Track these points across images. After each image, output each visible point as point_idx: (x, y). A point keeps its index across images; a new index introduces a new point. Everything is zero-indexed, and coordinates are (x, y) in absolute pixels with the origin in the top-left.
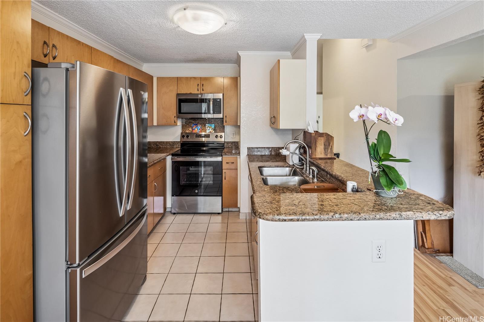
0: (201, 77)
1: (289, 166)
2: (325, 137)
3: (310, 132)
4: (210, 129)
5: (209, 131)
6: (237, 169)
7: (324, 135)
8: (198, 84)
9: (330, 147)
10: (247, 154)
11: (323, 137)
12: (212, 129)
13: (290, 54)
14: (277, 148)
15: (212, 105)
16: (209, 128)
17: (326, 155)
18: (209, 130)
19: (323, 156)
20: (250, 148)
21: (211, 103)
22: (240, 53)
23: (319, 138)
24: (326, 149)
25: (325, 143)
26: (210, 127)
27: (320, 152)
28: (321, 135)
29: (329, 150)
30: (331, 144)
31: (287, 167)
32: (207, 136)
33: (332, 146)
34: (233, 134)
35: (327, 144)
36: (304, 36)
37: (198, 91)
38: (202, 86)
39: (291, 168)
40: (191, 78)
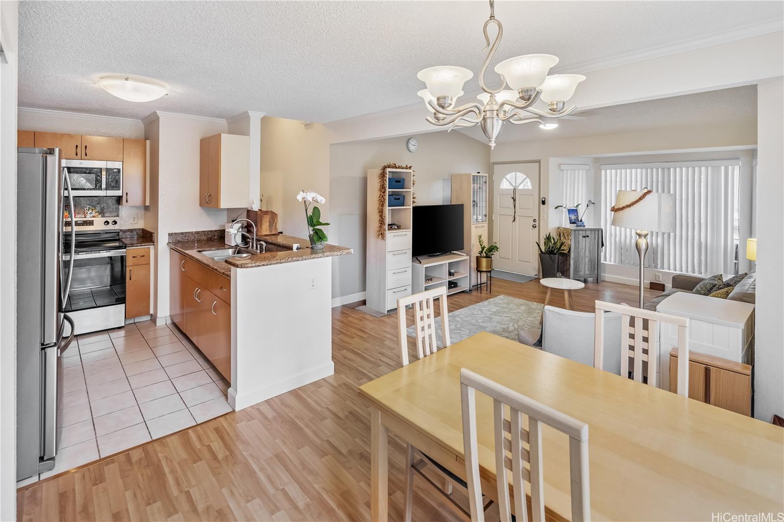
1: (231, 247)
2: (270, 215)
3: (254, 210)
4: (94, 213)
5: (91, 215)
6: (149, 264)
7: (269, 213)
8: (77, 146)
10: (167, 242)
11: (268, 214)
12: (96, 212)
13: (225, 122)
15: (105, 177)
16: (90, 211)
17: (271, 232)
18: (91, 213)
19: (268, 233)
20: (172, 234)
21: (104, 173)
22: (159, 113)
23: (265, 216)
24: (271, 224)
25: (270, 221)
26: (92, 210)
27: (265, 230)
28: (266, 213)
29: (274, 227)
30: (275, 221)
31: (229, 248)
32: (88, 223)
33: (276, 223)
34: (134, 218)
35: (272, 221)
36: (247, 112)
37: (77, 155)
38: (84, 148)
39: (234, 250)
40: (63, 135)
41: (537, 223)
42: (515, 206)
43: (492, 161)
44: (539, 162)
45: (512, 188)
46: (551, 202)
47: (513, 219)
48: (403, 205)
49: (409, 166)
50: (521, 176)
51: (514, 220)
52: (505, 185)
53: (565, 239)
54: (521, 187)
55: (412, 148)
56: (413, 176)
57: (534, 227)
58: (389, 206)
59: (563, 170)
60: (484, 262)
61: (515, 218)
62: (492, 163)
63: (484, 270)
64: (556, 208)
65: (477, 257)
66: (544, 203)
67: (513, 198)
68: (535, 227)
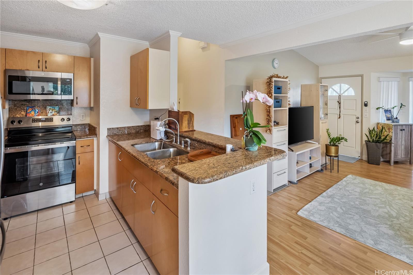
0: (43, 52)
1: (157, 141)
2: (188, 114)
3: (175, 111)
4: (53, 112)
5: (52, 114)
6: (94, 151)
7: (188, 113)
8: (39, 61)
9: (192, 122)
10: (107, 135)
11: (187, 114)
12: (55, 112)
13: (148, 44)
14: (137, 126)
15: (60, 85)
16: (51, 111)
17: (189, 128)
18: (51, 113)
19: (187, 130)
20: (110, 128)
21: (59, 83)
22: (100, 34)
23: (185, 115)
24: (189, 124)
25: (188, 119)
26: (52, 110)
27: (185, 127)
28: (185, 113)
29: (191, 125)
30: (192, 120)
31: (155, 142)
32: (49, 120)
33: (193, 121)
34: (83, 116)
35: (190, 120)
36: (169, 32)
37: (39, 68)
38: (44, 63)
39: (159, 143)
40: (28, 52)
41: (360, 120)
42: (340, 108)
43: (320, 76)
44: (362, 76)
45: (338, 95)
46: (373, 105)
47: (339, 117)
48: (280, 107)
50: (345, 86)
51: (340, 118)
52: (330, 93)
53: (386, 131)
54: (346, 94)
55: (276, 65)
56: (289, 84)
57: (357, 122)
58: (274, 108)
59: (381, 81)
60: (333, 149)
61: (340, 116)
62: (320, 78)
63: (334, 155)
64: (377, 109)
65: (326, 145)
66: (366, 105)
67: (338, 102)
68: (359, 122)
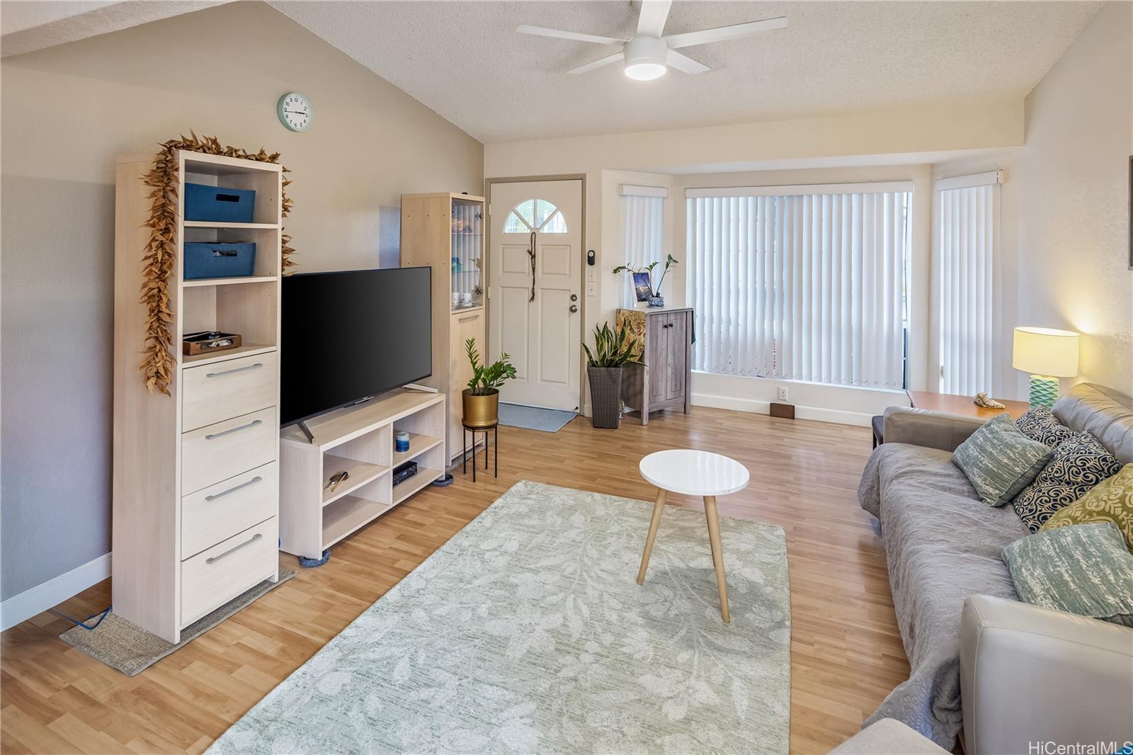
41: (578, 303)
42: (534, 269)
43: (488, 174)
44: (582, 178)
45: (529, 231)
46: (606, 260)
47: (531, 296)
48: (251, 274)
49: (269, 154)
50: (546, 208)
51: (533, 298)
52: (512, 226)
53: (634, 332)
54: (546, 230)
55: (294, 120)
56: (284, 184)
57: (573, 310)
58: (185, 279)
59: (626, 196)
60: (481, 404)
61: (534, 295)
62: (486, 179)
63: (482, 424)
64: (615, 271)
65: (465, 393)
66: (591, 261)
67: (530, 253)
68: (575, 311)
